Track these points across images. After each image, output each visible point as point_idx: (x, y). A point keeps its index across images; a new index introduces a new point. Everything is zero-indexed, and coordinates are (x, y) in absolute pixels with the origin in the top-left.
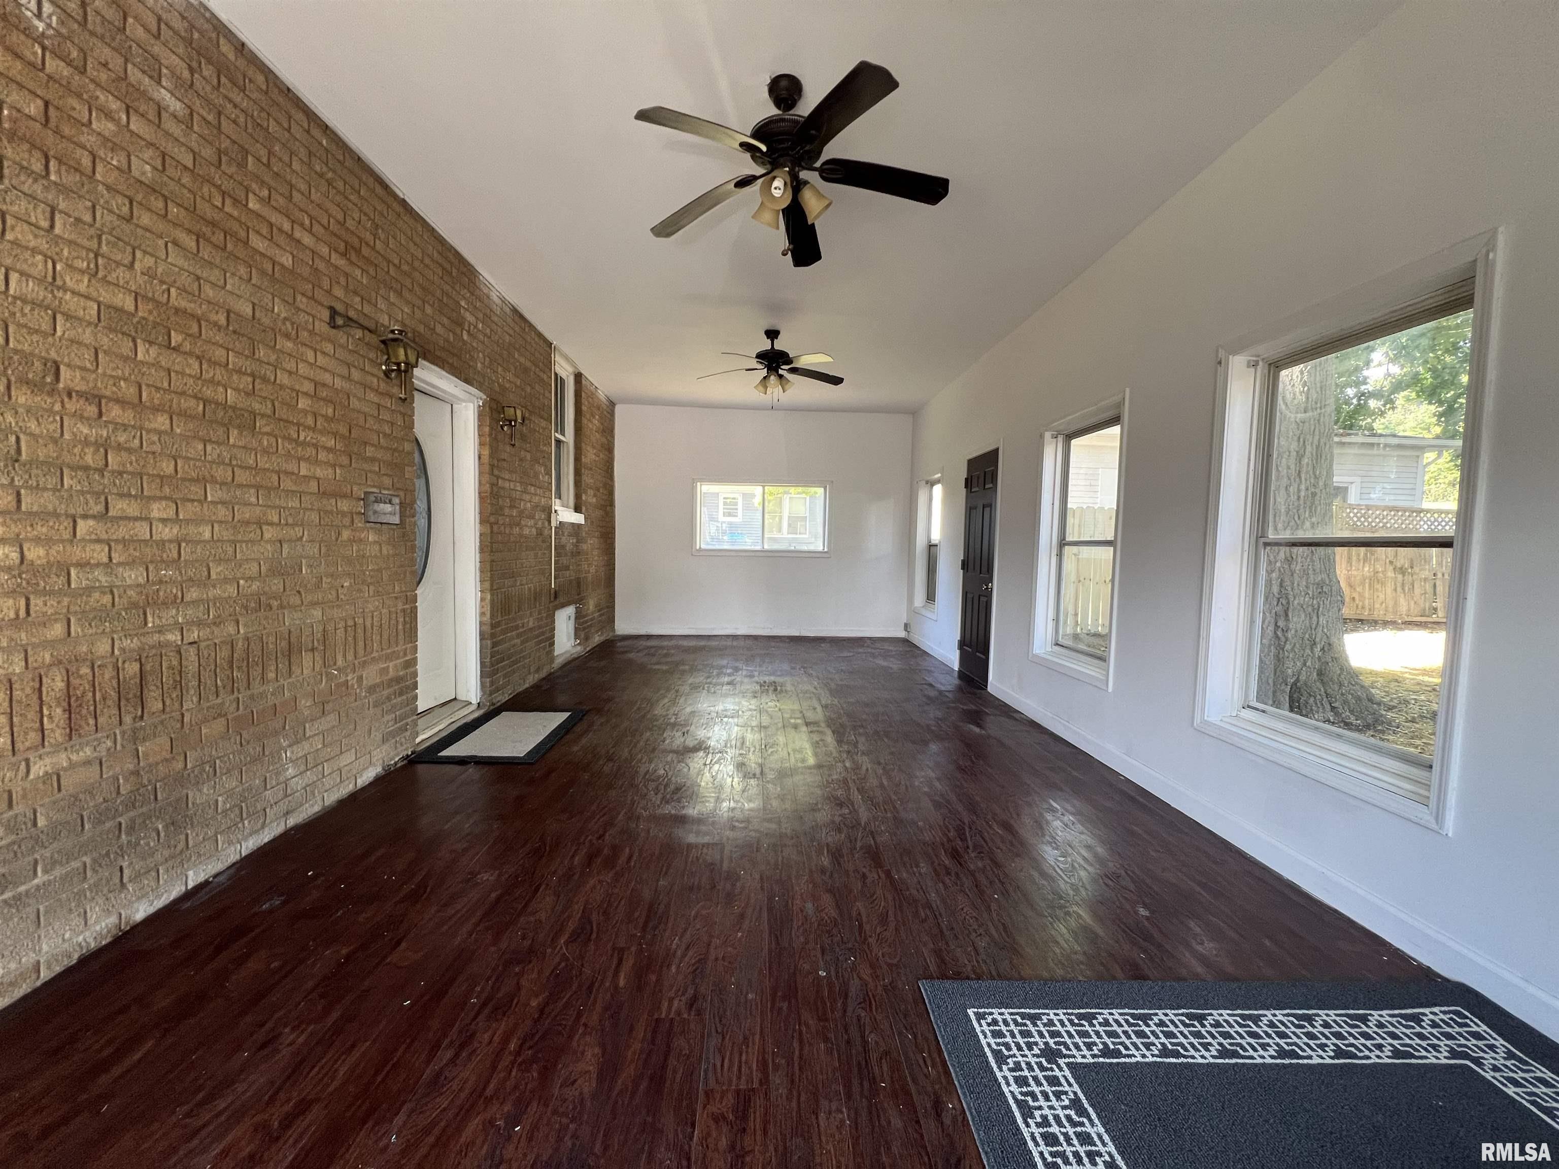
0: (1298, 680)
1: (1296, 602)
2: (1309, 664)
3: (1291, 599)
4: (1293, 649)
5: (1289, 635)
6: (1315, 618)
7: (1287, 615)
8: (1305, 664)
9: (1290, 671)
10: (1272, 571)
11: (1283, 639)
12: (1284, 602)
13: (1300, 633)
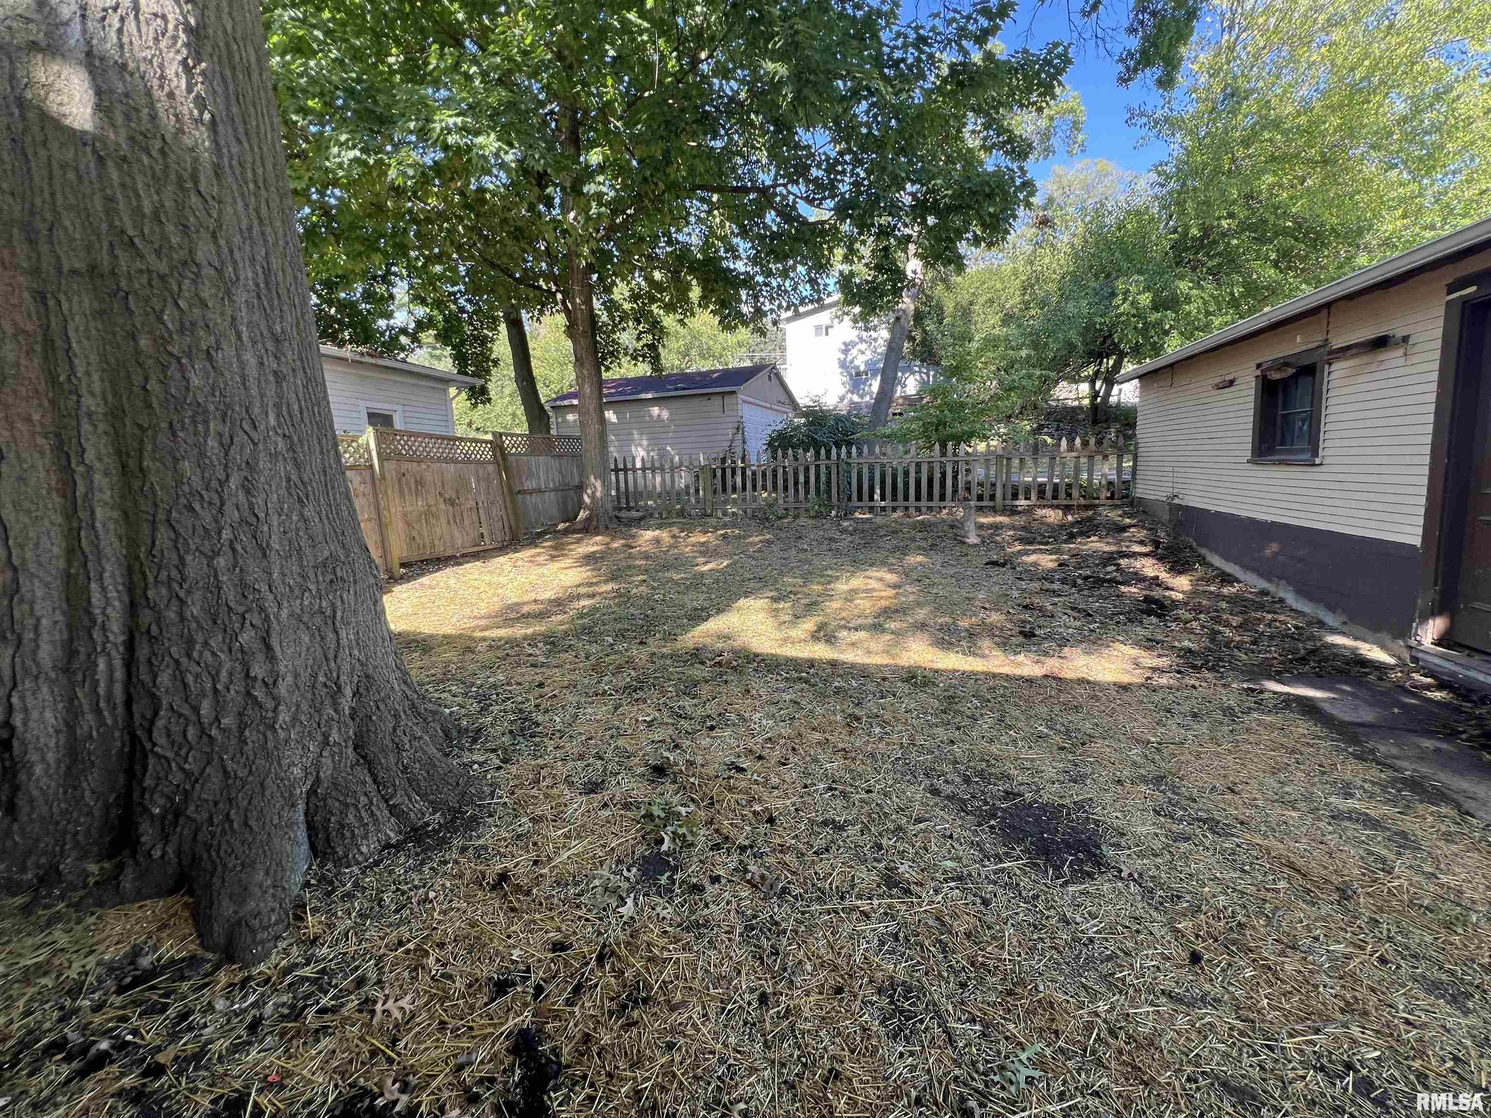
0: (318, 781)
1: (284, 613)
2: (334, 736)
3: (273, 609)
4: (295, 719)
5: (282, 689)
6: (331, 635)
7: (268, 647)
8: (326, 742)
9: (297, 771)
10: (216, 554)
11: (270, 704)
12: (257, 621)
13: (304, 677)
